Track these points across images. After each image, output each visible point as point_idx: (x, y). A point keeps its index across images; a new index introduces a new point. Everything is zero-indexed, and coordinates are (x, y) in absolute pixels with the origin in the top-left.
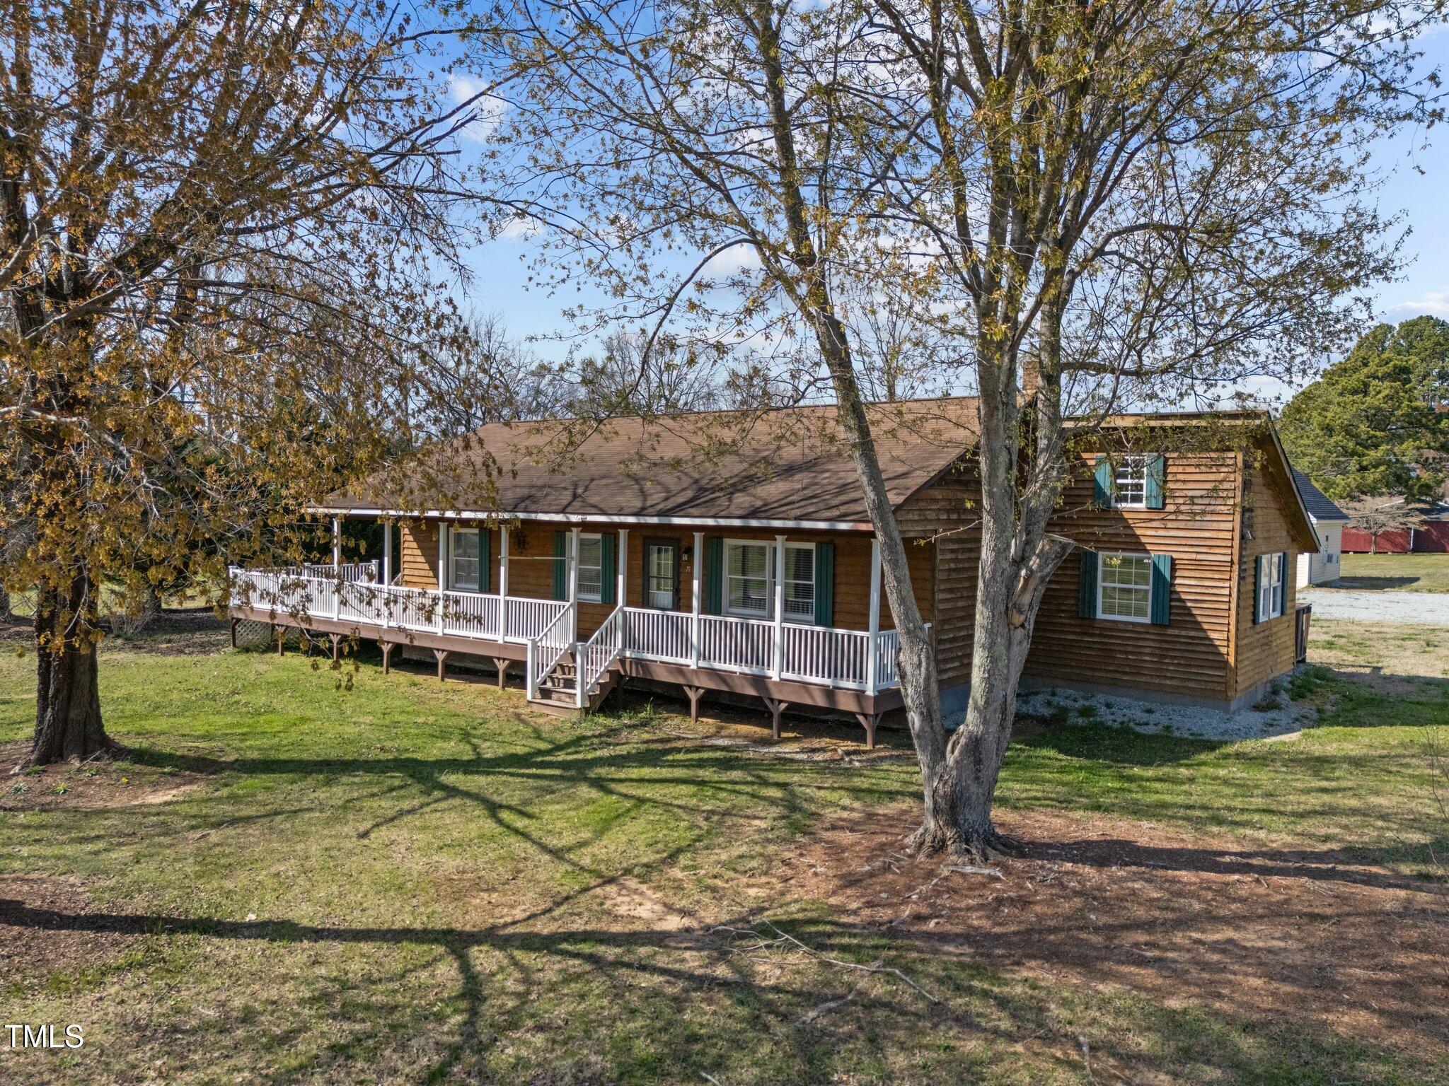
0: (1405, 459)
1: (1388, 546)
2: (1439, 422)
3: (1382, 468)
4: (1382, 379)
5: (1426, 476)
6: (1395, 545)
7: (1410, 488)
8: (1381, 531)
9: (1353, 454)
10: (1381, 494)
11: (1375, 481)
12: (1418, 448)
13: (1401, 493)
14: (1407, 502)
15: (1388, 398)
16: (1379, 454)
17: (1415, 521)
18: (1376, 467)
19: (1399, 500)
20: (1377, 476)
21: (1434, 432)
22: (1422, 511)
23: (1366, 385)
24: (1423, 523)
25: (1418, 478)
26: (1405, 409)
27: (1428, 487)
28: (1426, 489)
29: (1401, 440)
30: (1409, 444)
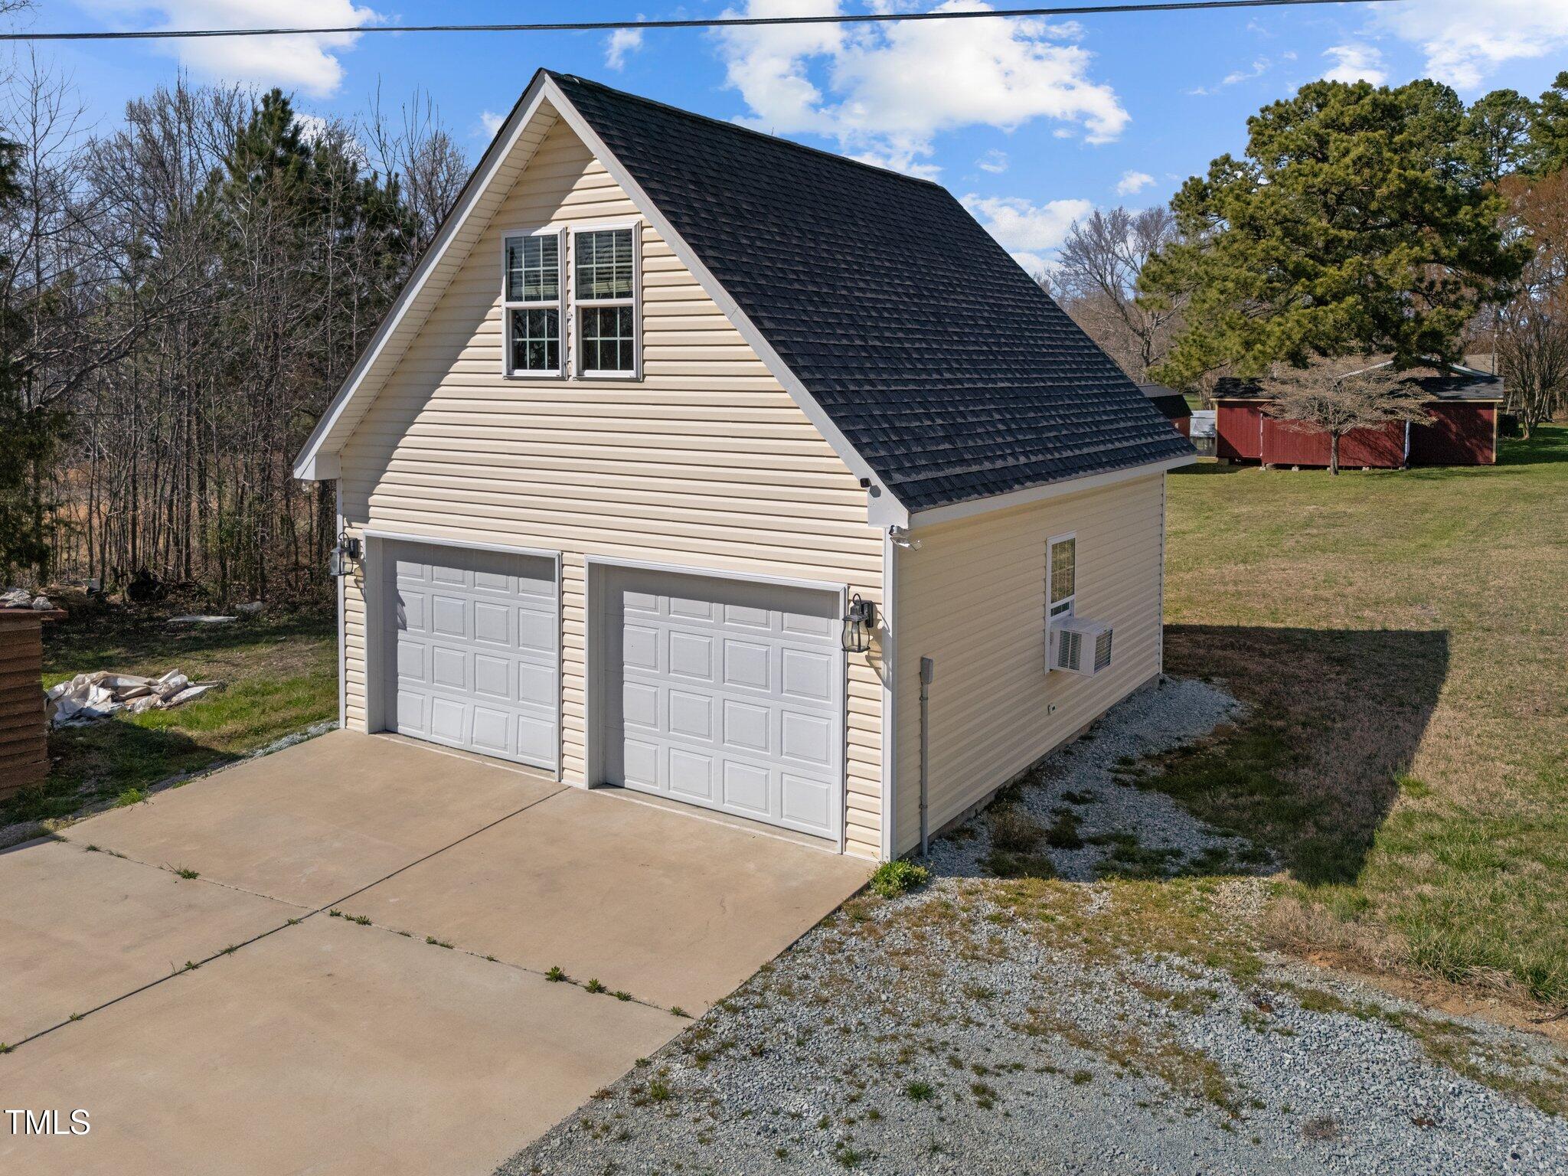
0: (1394, 281)
1: (1364, 453)
2: (1454, 211)
3: (1350, 300)
4: (1349, 130)
5: (1432, 315)
6: (1378, 452)
7: (1403, 340)
8: (1347, 427)
9: (1299, 273)
10: (1350, 351)
11: (1338, 326)
12: (1418, 262)
13: (1387, 350)
14: (1399, 366)
15: (1361, 162)
16: (1345, 273)
17: (1412, 408)
18: (1338, 297)
19: (1381, 362)
20: (1342, 315)
21: (1444, 230)
22: (1428, 385)
23: (1323, 142)
24: (1429, 407)
25: (1419, 320)
26: (1394, 184)
27: (1435, 336)
28: (1433, 339)
29: (1386, 245)
30: (1402, 252)
